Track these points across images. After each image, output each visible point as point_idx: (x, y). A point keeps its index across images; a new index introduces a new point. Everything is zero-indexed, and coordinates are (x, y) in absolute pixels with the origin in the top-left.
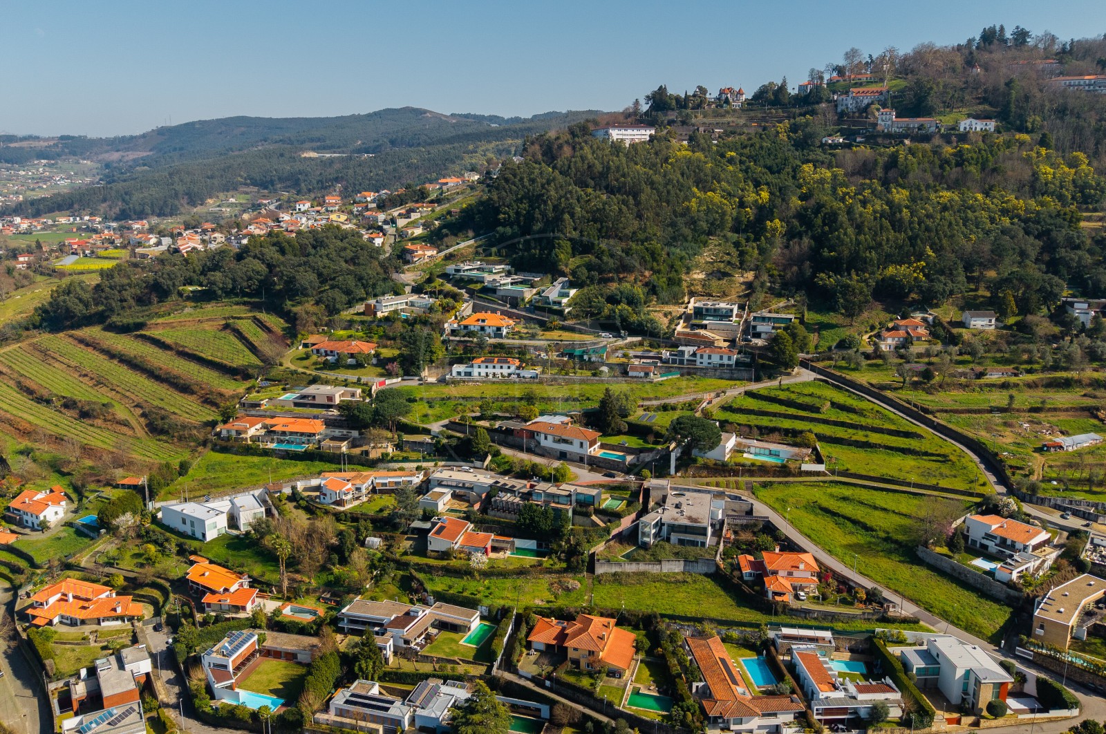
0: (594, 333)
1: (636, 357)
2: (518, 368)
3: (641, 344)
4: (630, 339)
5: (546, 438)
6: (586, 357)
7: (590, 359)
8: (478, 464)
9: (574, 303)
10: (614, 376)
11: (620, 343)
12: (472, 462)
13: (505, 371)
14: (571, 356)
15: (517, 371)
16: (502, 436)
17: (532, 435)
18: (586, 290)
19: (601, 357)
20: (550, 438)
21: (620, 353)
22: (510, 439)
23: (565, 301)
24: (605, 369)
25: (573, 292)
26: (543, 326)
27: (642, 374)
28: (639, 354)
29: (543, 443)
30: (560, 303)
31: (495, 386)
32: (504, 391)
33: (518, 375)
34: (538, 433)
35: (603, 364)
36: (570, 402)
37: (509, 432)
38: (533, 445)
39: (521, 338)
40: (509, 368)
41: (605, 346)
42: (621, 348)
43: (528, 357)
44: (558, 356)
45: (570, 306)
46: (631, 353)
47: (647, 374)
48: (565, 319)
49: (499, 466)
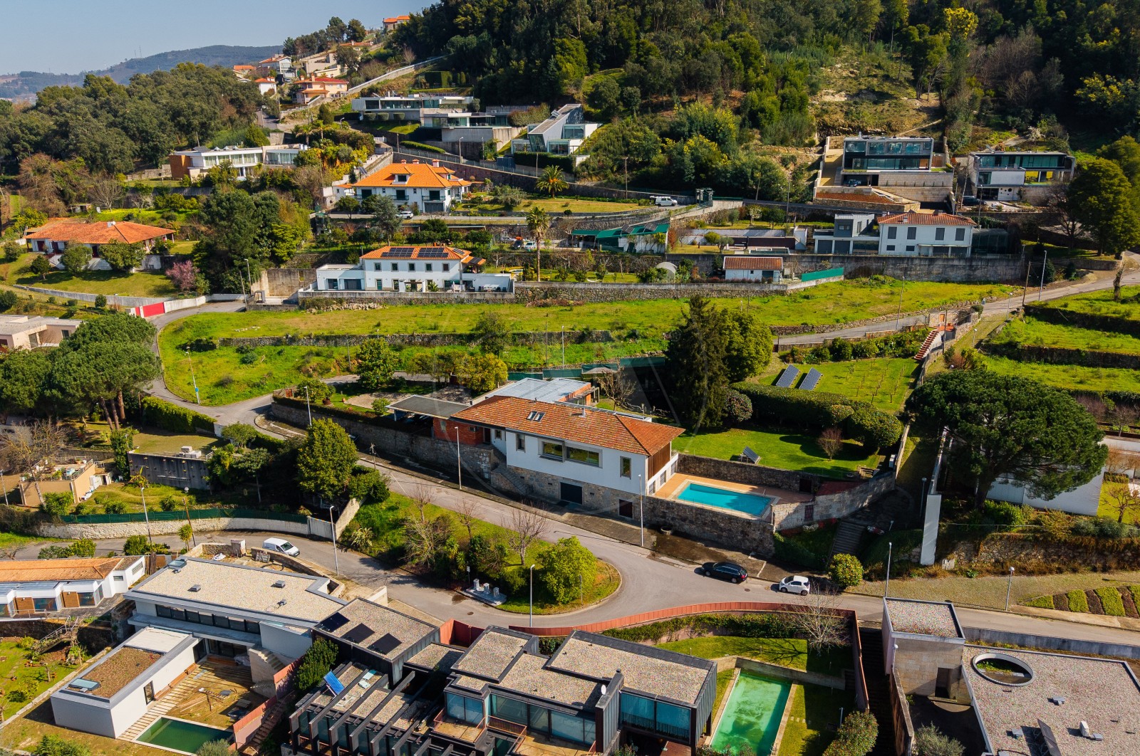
0: (639, 197)
1: (737, 241)
2: (467, 268)
3: (745, 216)
4: (717, 206)
5: (520, 446)
6: (623, 243)
7: (632, 245)
8: (319, 526)
9: (593, 147)
10: (692, 281)
11: (697, 212)
12: (303, 520)
13: (439, 277)
14: (589, 241)
15: (467, 277)
16: (402, 439)
17: (483, 435)
18: (617, 124)
19: (658, 241)
20: (530, 443)
21: (697, 236)
22: (424, 446)
23: (575, 144)
24: (669, 267)
25: (590, 129)
26: (531, 189)
27: (758, 275)
28: (742, 234)
29: (515, 458)
30: (565, 149)
31: (411, 310)
32: (430, 321)
33: (468, 284)
34: (500, 430)
35: (663, 256)
36: (588, 344)
37: (423, 426)
38: (485, 462)
39: (483, 212)
40: (446, 268)
41: (665, 221)
42: (700, 225)
43: (493, 246)
44: (561, 245)
45: (585, 152)
46: (722, 233)
47: (768, 275)
48: (576, 176)
49: (376, 533)
